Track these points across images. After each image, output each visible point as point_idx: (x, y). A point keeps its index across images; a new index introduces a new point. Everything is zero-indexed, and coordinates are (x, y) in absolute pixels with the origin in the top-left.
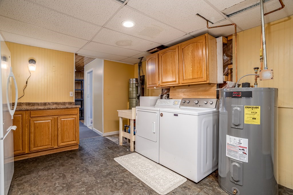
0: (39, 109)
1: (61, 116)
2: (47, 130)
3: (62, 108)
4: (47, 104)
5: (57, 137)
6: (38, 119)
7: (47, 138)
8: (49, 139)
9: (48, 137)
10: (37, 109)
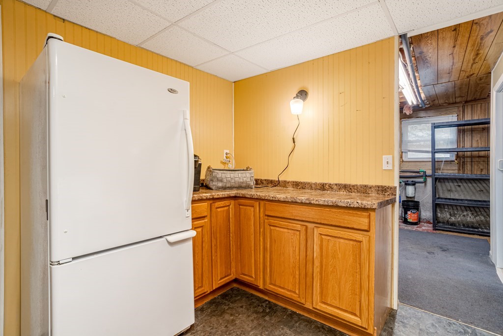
0: (277, 199)
1: (322, 226)
2: (291, 255)
3: (321, 203)
4: (327, 186)
5: (311, 280)
6: (276, 223)
7: (291, 274)
8: (294, 277)
9: (293, 271)
10: (274, 199)
